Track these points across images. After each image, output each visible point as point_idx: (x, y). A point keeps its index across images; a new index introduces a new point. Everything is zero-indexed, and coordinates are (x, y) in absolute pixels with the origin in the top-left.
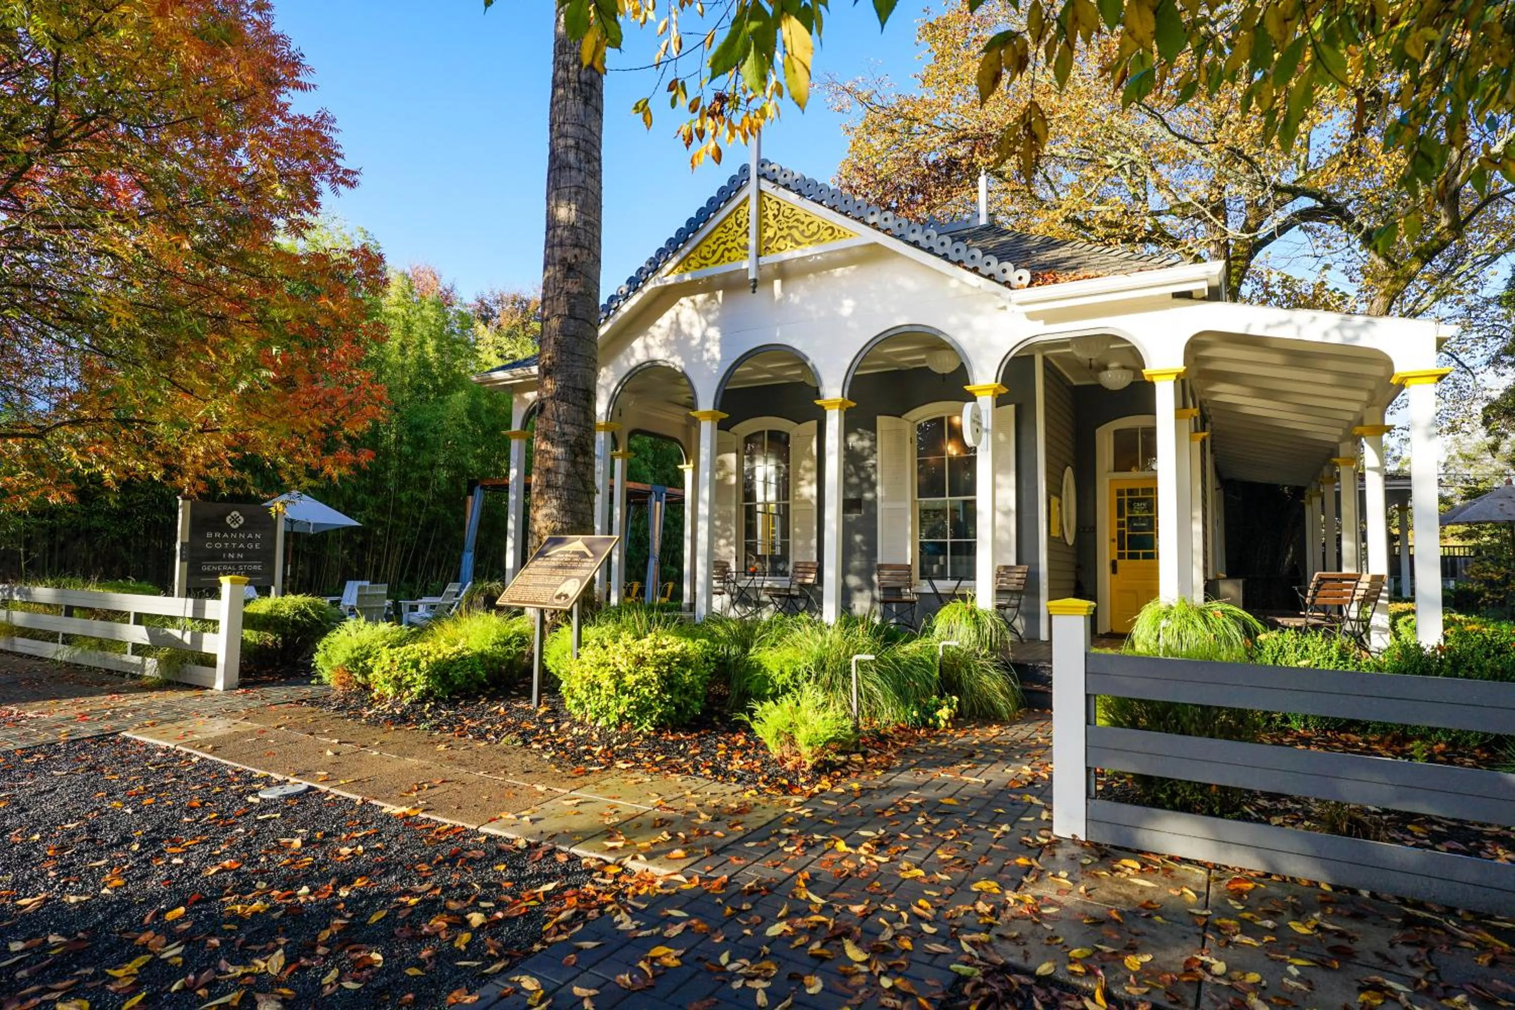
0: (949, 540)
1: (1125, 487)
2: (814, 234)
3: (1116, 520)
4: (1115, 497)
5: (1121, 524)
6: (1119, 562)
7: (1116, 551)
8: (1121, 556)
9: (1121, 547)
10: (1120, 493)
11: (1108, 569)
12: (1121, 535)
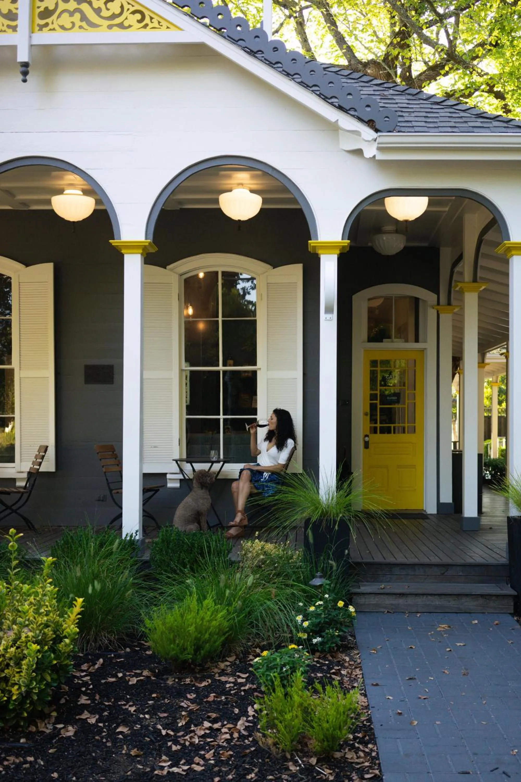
0: (221, 417)
1: (379, 357)
2: (114, 16)
3: (368, 392)
4: (368, 369)
5: (373, 397)
6: (373, 436)
7: (368, 425)
8: (374, 431)
9: (373, 420)
10: (374, 363)
11: (362, 445)
12: (373, 407)
